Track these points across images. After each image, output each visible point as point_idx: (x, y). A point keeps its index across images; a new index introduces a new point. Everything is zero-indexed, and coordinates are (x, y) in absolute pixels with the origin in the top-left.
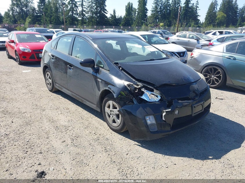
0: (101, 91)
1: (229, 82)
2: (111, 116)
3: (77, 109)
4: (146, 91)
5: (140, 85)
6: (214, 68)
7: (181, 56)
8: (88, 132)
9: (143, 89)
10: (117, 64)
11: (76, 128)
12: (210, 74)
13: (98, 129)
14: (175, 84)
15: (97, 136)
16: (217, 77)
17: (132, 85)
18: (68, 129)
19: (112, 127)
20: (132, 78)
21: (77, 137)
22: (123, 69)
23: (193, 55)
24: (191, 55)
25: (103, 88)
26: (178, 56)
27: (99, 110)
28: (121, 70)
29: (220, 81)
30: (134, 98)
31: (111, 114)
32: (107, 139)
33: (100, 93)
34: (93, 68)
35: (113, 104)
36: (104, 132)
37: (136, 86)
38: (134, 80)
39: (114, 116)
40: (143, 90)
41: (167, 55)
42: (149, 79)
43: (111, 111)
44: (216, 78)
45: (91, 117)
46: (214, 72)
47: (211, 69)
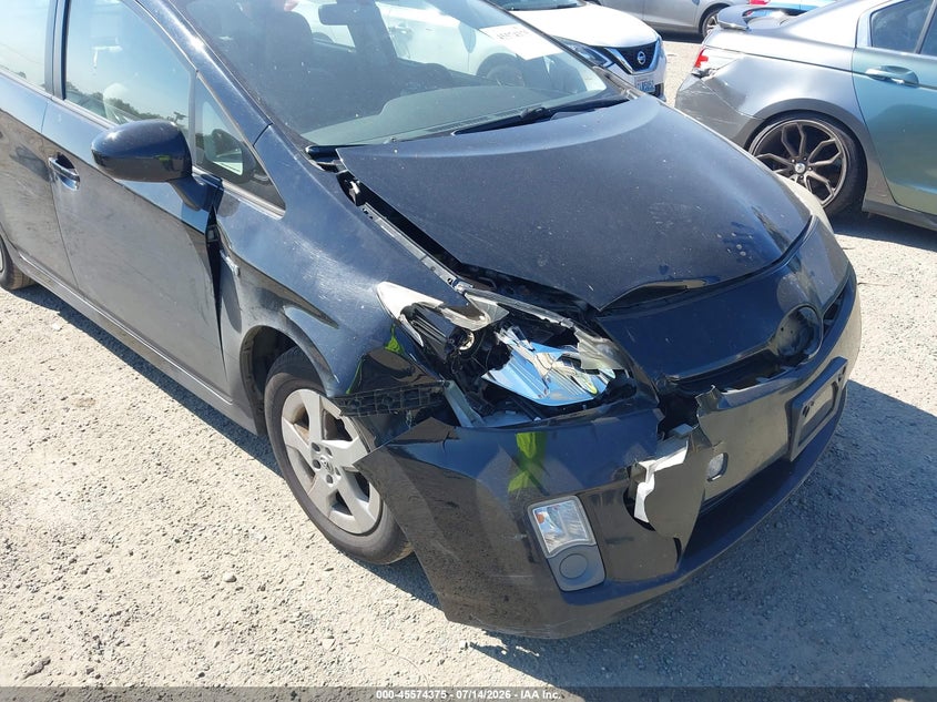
0: (246, 329)
1: (878, 194)
2: (321, 474)
3: (140, 398)
4: (530, 345)
5: (489, 307)
6: (809, 130)
7: (637, 67)
8: (191, 570)
9: (510, 331)
10: (324, 154)
11: (125, 548)
12: (786, 156)
13: (252, 542)
14: (699, 278)
15: (242, 600)
16: (819, 170)
17: (436, 311)
18: (74, 561)
19: (331, 530)
20: (430, 262)
21: (127, 623)
22: (366, 196)
23: (704, 66)
24: (697, 64)
25: (253, 317)
26: (627, 64)
27: (249, 424)
28: (360, 200)
29: (834, 192)
30: (452, 384)
31: (318, 465)
32: (306, 621)
33: (240, 338)
34: (184, 181)
35: (323, 410)
36: (284, 563)
37: (460, 320)
38: (446, 275)
39: (337, 478)
40: (507, 338)
41: (608, 77)
42: (541, 263)
43: (316, 447)
44: (813, 174)
45: (213, 456)
46: (809, 148)
47: (793, 135)
